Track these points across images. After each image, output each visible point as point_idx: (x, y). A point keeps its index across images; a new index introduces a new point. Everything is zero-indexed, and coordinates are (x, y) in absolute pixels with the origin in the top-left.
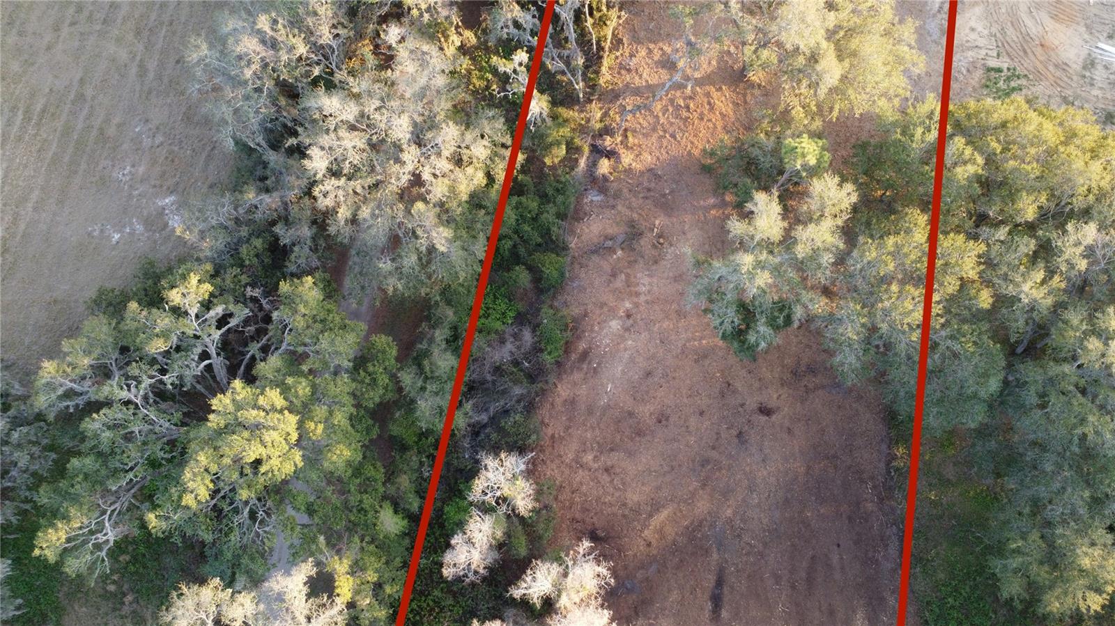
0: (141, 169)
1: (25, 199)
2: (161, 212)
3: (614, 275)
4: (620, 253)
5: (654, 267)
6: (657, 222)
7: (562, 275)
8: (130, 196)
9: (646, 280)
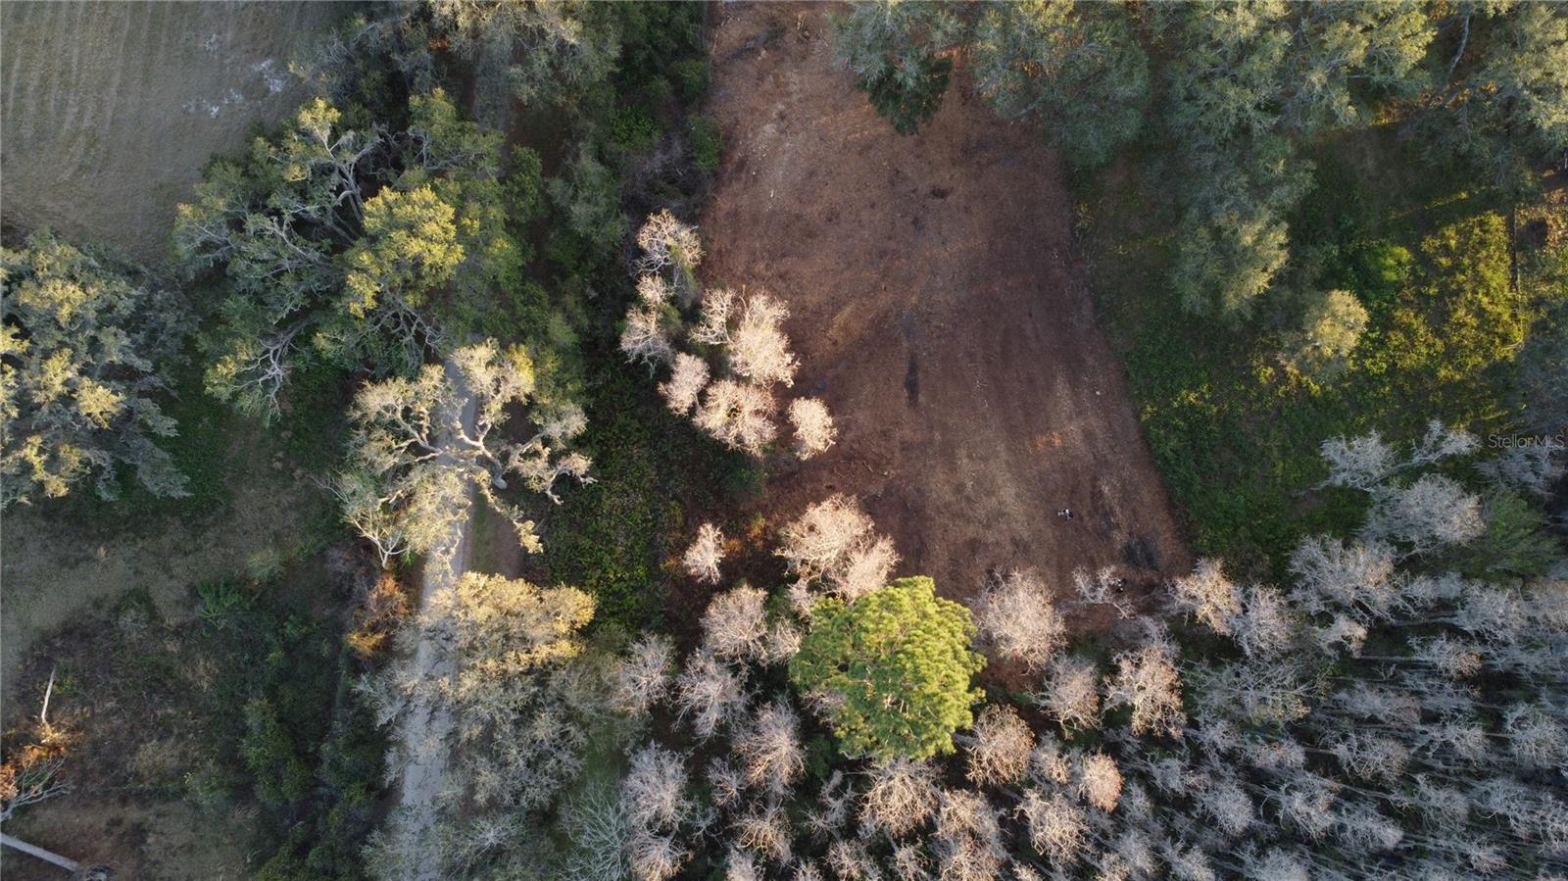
0: (229, 36)
1: (107, 84)
2: (259, 78)
3: (761, 78)
4: (764, 52)
5: (803, 64)
6: (800, 16)
7: (705, 80)
8: (222, 67)
9: (795, 78)
